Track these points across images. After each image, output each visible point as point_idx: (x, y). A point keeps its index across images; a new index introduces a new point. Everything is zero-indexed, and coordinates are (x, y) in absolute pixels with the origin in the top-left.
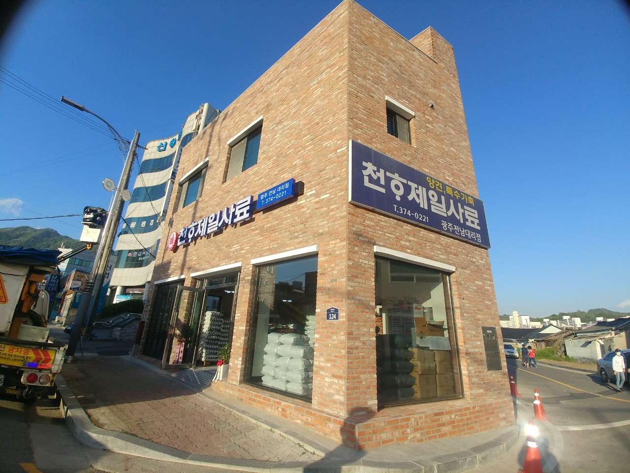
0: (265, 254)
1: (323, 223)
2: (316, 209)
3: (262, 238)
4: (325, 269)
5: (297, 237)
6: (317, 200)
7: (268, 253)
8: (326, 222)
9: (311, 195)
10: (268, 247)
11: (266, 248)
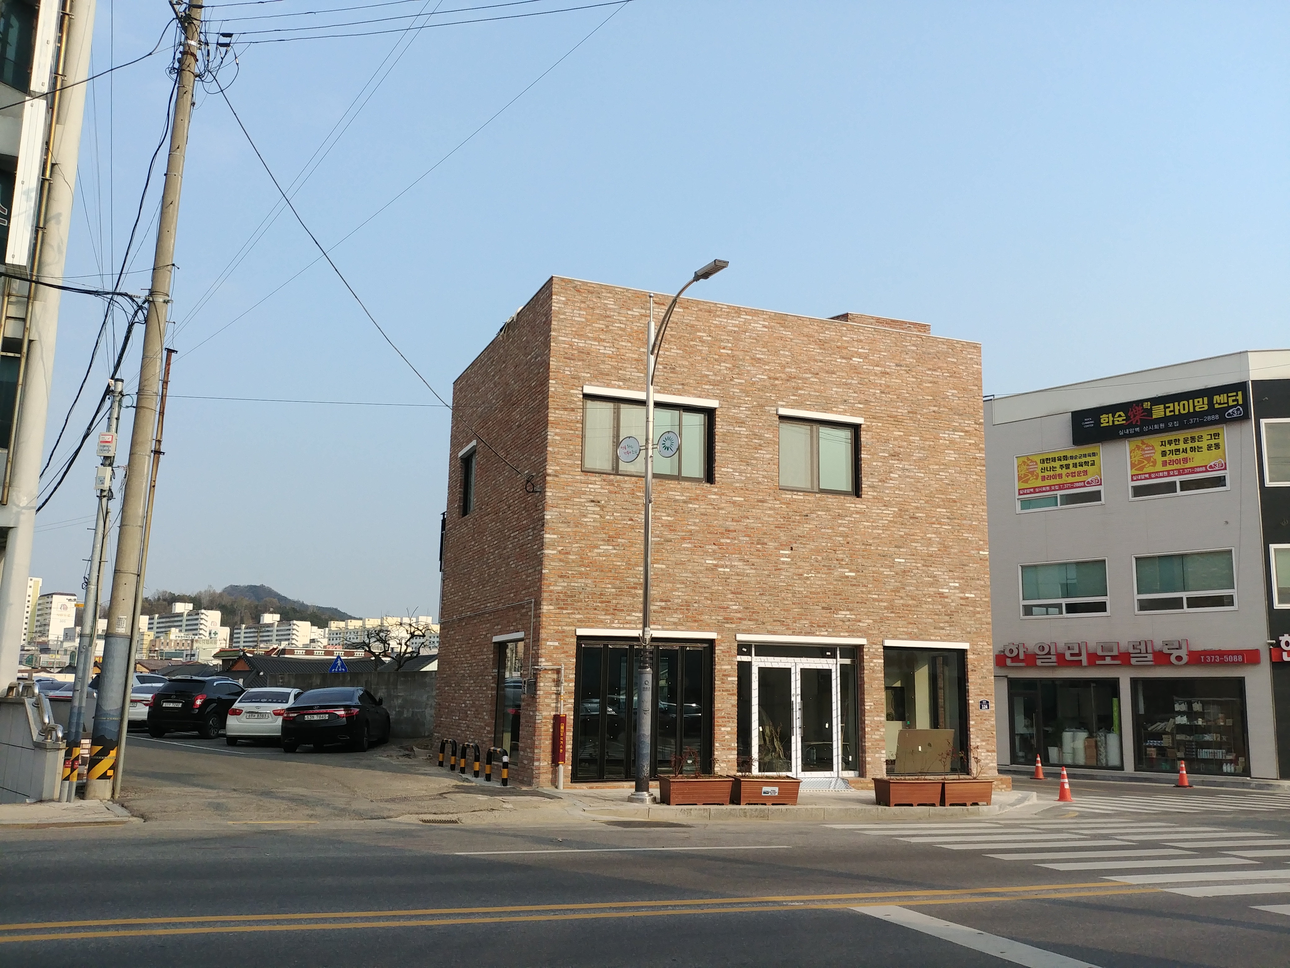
0: (901, 636)
1: (970, 622)
2: (961, 605)
3: (893, 615)
4: (975, 667)
5: (943, 629)
6: (962, 595)
7: (906, 637)
8: (973, 622)
9: (955, 588)
10: (905, 630)
11: (902, 629)
